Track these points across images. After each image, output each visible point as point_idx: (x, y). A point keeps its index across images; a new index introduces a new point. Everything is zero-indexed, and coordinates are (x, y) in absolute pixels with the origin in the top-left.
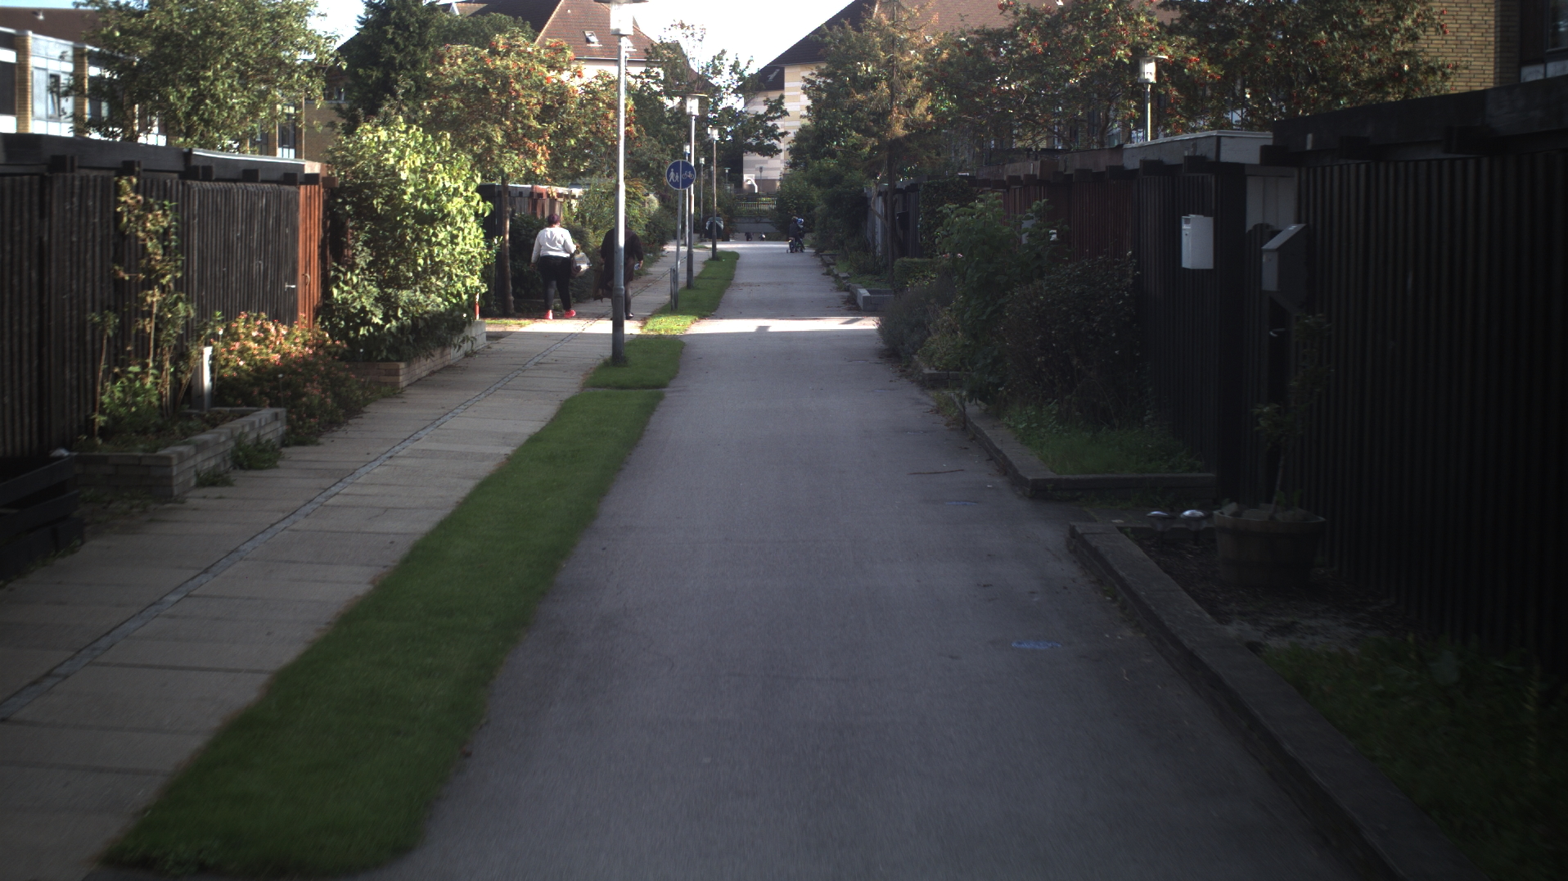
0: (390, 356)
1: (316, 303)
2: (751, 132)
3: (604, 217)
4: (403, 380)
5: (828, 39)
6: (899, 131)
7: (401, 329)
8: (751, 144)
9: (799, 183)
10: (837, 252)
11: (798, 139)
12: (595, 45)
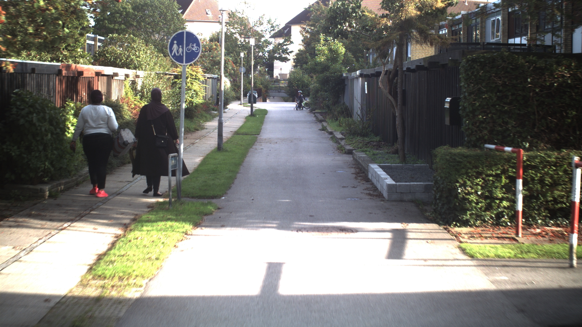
2: (276, 51)
8: (277, 56)
9: (298, 74)
10: (324, 111)
11: (297, 55)
12: (210, 15)
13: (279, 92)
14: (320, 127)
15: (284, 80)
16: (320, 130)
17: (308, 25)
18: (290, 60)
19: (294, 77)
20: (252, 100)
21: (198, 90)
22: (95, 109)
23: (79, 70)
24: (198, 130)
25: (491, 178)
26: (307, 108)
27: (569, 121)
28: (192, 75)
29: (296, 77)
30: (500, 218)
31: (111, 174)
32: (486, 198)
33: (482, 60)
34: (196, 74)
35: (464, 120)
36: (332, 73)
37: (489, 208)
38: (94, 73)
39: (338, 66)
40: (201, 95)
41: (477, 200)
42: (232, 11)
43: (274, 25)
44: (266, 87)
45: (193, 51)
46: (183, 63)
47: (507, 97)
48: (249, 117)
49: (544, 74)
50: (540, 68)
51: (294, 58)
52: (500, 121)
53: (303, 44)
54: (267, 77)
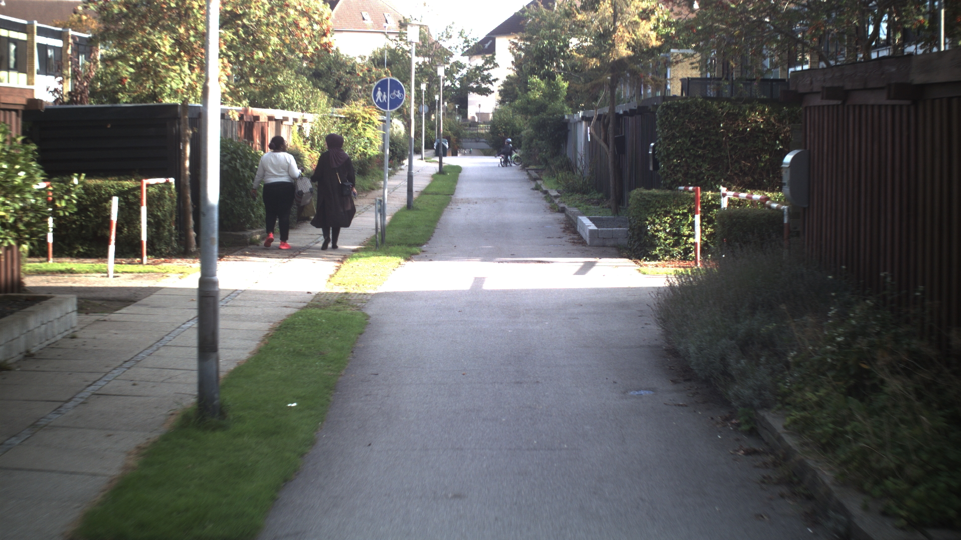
8: (473, 87)
9: (506, 114)
10: (540, 167)
11: (505, 84)
12: (369, 22)
13: (477, 142)
14: (533, 185)
15: (484, 123)
16: (533, 189)
17: (521, 39)
18: (493, 92)
19: (500, 118)
20: (441, 151)
21: (372, 138)
22: (275, 157)
23: (255, 115)
24: (373, 189)
25: (678, 217)
26: (517, 163)
27: (763, 164)
28: (364, 118)
29: (504, 119)
30: (688, 254)
31: (296, 229)
32: (674, 235)
33: (676, 106)
34: (369, 116)
35: (660, 163)
36: (550, 115)
37: (676, 244)
38: (267, 118)
39: (558, 104)
40: (377, 144)
41: (665, 237)
42: (404, 17)
43: (469, 38)
44: (457, 134)
45: (397, 98)
46: (387, 109)
47: (701, 142)
48: (438, 176)
49: (737, 120)
50: (733, 114)
51: (500, 88)
52: (694, 165)
53: (513, 67)
54: (458, 118)
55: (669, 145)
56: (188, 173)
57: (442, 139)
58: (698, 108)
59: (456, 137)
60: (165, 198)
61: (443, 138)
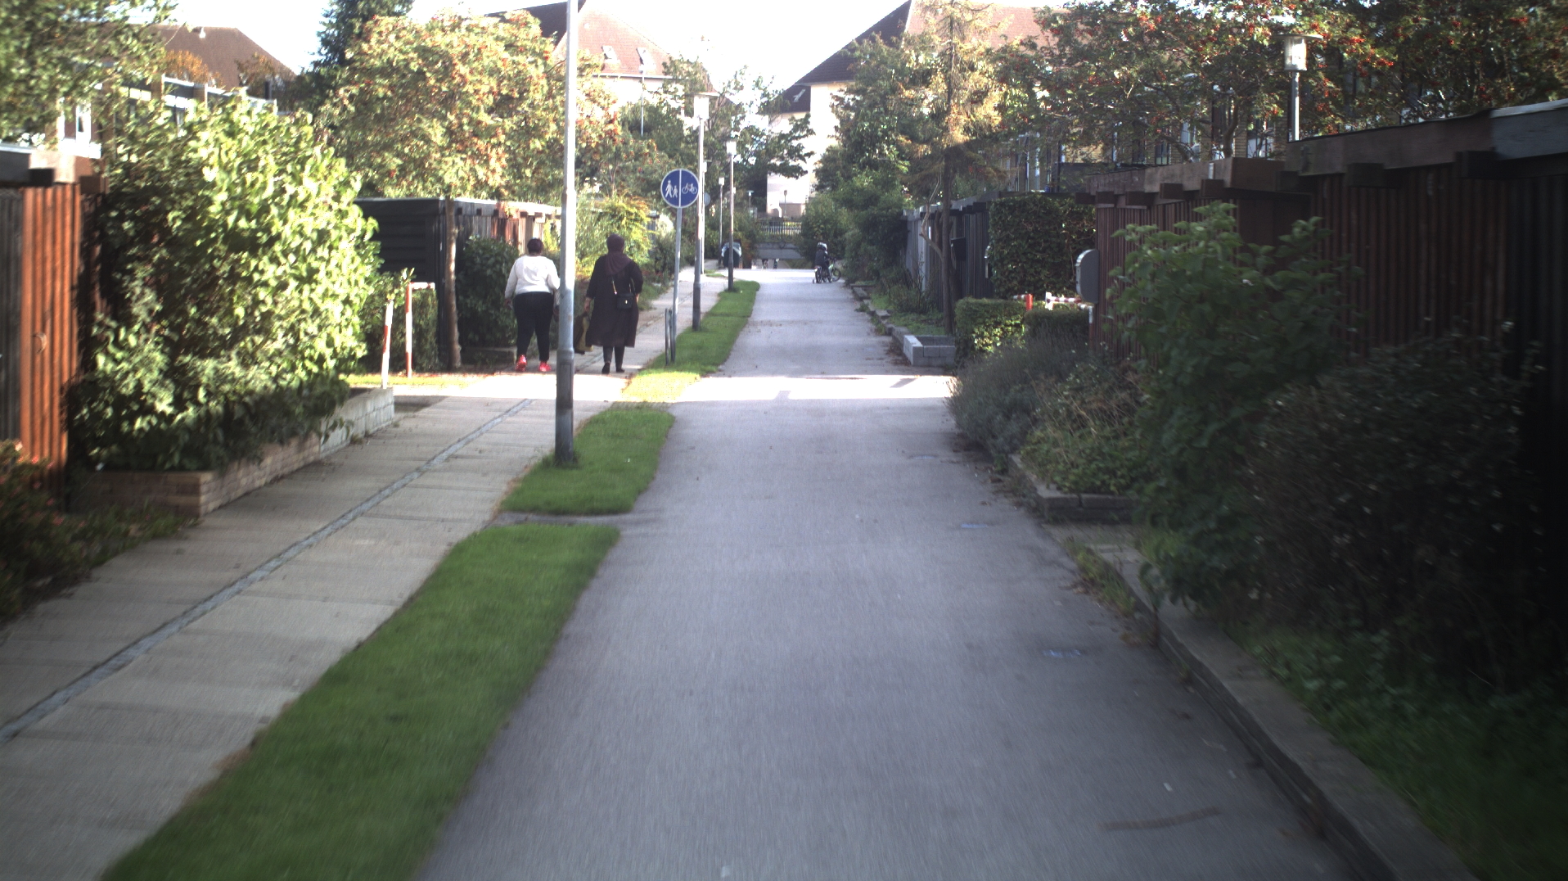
0: (186, 462)
1: (66, 379)
2: (775, 152)
3: (594, 243)
4: (207, 499)
5: (857, 53)
6: (959, 136)
7: (206, 419)
8: (775, 165)
9: (826, 207)
10: (871, 283)
11: (826, 160)
12: (614, 62)
13: (781, 248)
14: (858, 305)
15: (793, 219)
16: (857, 310)
17: (849, 91)
18: (806, 172)
19: (816, 213)
22: (533, 263)
23: (507, 210)
29: (822, 214)
33: (1012, 204)
34: (635, 210)
35: (993, 269)
36: (882, 209)
38: (519, 214)
43: (770, 90)
44: (753, 235)
45: (689, 192)
46: (678, 205)
47: (1039, 244)
48: (727, 294)
49: (1082, 219)
50: (1077, 212)
51: (817, 166)
52: (1032, 271)
53: (838, 134)
54: (752, 211)
55: (1003, 248)
56: (453, 277)
57: (733, 243)
58: (1037, 205)
59: (749, 241)
60: (428, 305)
61: (735, 241)
